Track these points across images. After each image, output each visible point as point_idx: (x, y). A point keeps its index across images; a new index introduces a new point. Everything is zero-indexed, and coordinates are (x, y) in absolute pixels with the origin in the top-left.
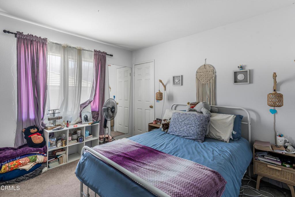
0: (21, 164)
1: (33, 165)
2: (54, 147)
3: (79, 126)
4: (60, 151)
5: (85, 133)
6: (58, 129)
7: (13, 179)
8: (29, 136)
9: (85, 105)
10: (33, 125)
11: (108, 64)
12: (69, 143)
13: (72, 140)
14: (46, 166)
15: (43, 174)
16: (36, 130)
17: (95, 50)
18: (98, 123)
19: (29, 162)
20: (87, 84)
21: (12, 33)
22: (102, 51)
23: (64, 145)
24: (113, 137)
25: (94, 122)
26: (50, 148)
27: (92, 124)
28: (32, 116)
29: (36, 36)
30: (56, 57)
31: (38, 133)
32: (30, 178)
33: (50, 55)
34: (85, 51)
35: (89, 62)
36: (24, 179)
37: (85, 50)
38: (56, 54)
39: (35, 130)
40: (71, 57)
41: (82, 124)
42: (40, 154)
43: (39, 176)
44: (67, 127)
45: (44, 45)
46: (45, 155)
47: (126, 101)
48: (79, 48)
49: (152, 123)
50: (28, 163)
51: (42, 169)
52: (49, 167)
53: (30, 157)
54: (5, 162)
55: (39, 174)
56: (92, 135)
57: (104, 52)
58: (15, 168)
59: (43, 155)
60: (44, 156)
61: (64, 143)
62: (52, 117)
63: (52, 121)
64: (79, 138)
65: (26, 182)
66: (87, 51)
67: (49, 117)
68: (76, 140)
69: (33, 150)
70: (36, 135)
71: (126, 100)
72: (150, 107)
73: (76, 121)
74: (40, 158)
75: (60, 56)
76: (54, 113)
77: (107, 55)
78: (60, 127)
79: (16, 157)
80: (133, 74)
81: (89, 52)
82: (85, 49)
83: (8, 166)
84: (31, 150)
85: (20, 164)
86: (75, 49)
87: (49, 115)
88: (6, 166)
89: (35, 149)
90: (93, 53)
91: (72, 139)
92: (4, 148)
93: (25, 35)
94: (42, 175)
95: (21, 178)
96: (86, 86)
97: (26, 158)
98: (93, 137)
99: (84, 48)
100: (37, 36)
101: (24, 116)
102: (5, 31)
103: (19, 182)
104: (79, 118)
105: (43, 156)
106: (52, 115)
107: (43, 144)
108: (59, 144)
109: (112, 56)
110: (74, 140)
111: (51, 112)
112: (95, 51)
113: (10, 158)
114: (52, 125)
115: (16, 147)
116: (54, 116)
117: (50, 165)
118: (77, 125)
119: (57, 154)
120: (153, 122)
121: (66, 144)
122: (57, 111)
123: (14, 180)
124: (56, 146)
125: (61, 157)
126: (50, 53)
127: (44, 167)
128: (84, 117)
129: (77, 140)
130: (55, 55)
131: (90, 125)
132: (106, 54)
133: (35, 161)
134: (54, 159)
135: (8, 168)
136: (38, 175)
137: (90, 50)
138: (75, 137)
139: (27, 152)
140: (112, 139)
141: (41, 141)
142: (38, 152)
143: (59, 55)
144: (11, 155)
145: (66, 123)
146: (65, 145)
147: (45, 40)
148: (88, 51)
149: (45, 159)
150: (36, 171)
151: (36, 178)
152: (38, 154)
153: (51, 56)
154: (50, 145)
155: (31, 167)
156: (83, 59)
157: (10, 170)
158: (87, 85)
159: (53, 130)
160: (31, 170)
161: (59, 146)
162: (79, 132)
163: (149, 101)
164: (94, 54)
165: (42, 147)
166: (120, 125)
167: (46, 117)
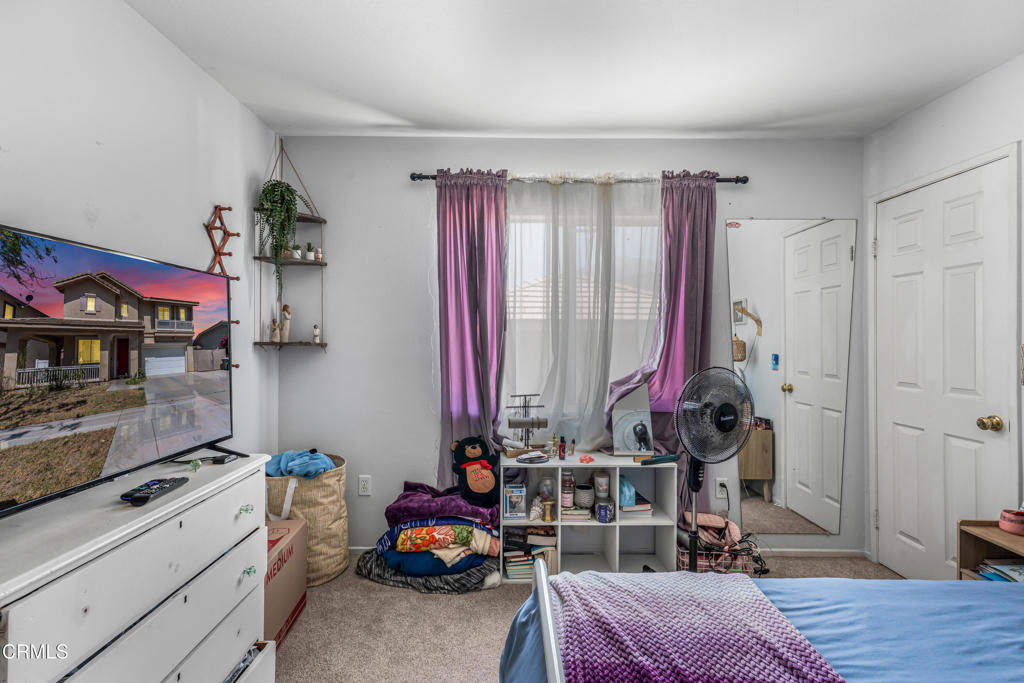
0: (437, 541)
1: (463, 555)
2: (520, 514)
3: (601, 461)
4: (542, 532)
5: (621, 491)
6: (531, 460)
7: (421, 576)
8: (463, 466)
9: (624, 388)
10: (476, 436)
11: (728, 222)
12: (565, 517)
13: (576, 505)
14: (499, 570)
15: (486, 593)
16: (478, 451)
17: (664, 172)
18: (674, 465)
19: (454, 543)
20: (634, 311)
21: (427, 177)
22: (694, 170)
23: (548, 518)
24: (749, 535)
25: (658, 454)
26: (508, 515)
27: (644, 463)
28: (473, 409)
29: (479, 171)
30: (533, 225)
31: (485, 462)
32: (454, 590)
33: (514, 221)
34: (625, 185)
35: (641, 224)
36: (441, 588)
37: (624, 181)
38: (533, 217)
39: (475, 451)
40: (576, 217)
41: (612, 455)
42: (482, 527)
43: (474, 594)
44: (562, 458)
45: (499, 193)
46: (495, 532)
47: (828, 379)
48: (603, 180)
49: (995, 525)
50: (451, 546)
51: (485, 575)
52: (505, 574)
53: (458, 528)
54: (406, 523)
55: (477, 589)
56: (648, 506)
57: (703, 173)
58: (423, 549)
59: (489, 531)
60: (493, 536)
61: (548, 512)
62: (520, 417)
63: (520, 430)
64: (597, 506)
65: (443, 598)
66: (632, 185)
67: (512, 418)
68: (587, 508)
69: (464, 509)
70: (478, 466)
71: (828, 376)
72: (982, 425)
73: (593, 439)
74: (482, 541)
75: (542, 221)
76: (526, 407)
77: (719, 181)
78: (538, 453)
79: (428, 520)
80: (870, 250)
81: (641, 185)
82: (626, 177)
83: (410, 538)
84: (461, 509)
85: (434, 541)
86: (590, 185)
87: (513, 411)
88: (406, 535)
89: (470, 507)
90: (658, 187)
91: (574, 504)
92: (416, 484)
93: (453, 176)
94: (481, 593)
95: (435, 582)
96: (634, 317)
97: (449, 527)
98: (653, 515)
99: (623, 173)
100: (482, 170)
101: (456, 407)
102: (414, 177)
103: (430, 590)
104: (605, 431)
105: (489, 536)
106: (522, 411)
107: (491, 499)
108: (536, 510)
109: (744, 180)
110: (581, 508)
111: (518, 402)
112: (665, 177)
113: (415, 516)
114: (521, 445)
115: (441, 489)
116: (526, 414)
117: (511, 569)
118: (593, 456)
119: (532, 540)
120: (997, 517)
121: (554, 515)
122: (534, 402)
123: (420, 580)
124: (524, 514)
125: (542, 553)
126: (518, 217)
127: (491, 572)
128: (635, 428)
129: (592, 510)
130: (530, 221)
131: (639, 465)
132: (715, 177)
133: (466, 543)
134: (522, 553)
135: (409, 543)
136: (473, 591)
137: (646, 175)
138: (585, 497)
139: (450, 512)
140: (740, 542)
141: (486, 487)
142: (478, 521)
143: (542, 217)
144: (419, 508)
145: (559, 443)
146: (553, 519)
147: (502, 174)
148: (636, 181)
149: (494, 546)
150: (468, 575)
151: (466, 596)
152: (476, 524)
153: (518, 225)
154: (511, 507)
155: (458, 559)
156: (617, 217)
157: (414, 549)
158: (637, 314)
159: (519, 461)
160: (457, 568)
161: (534, 518)
162: (602, 481)
163: (973, 391)
164: (663, 189)
165: (487, 507)
166: (800, 483)
167: (505, 415)
